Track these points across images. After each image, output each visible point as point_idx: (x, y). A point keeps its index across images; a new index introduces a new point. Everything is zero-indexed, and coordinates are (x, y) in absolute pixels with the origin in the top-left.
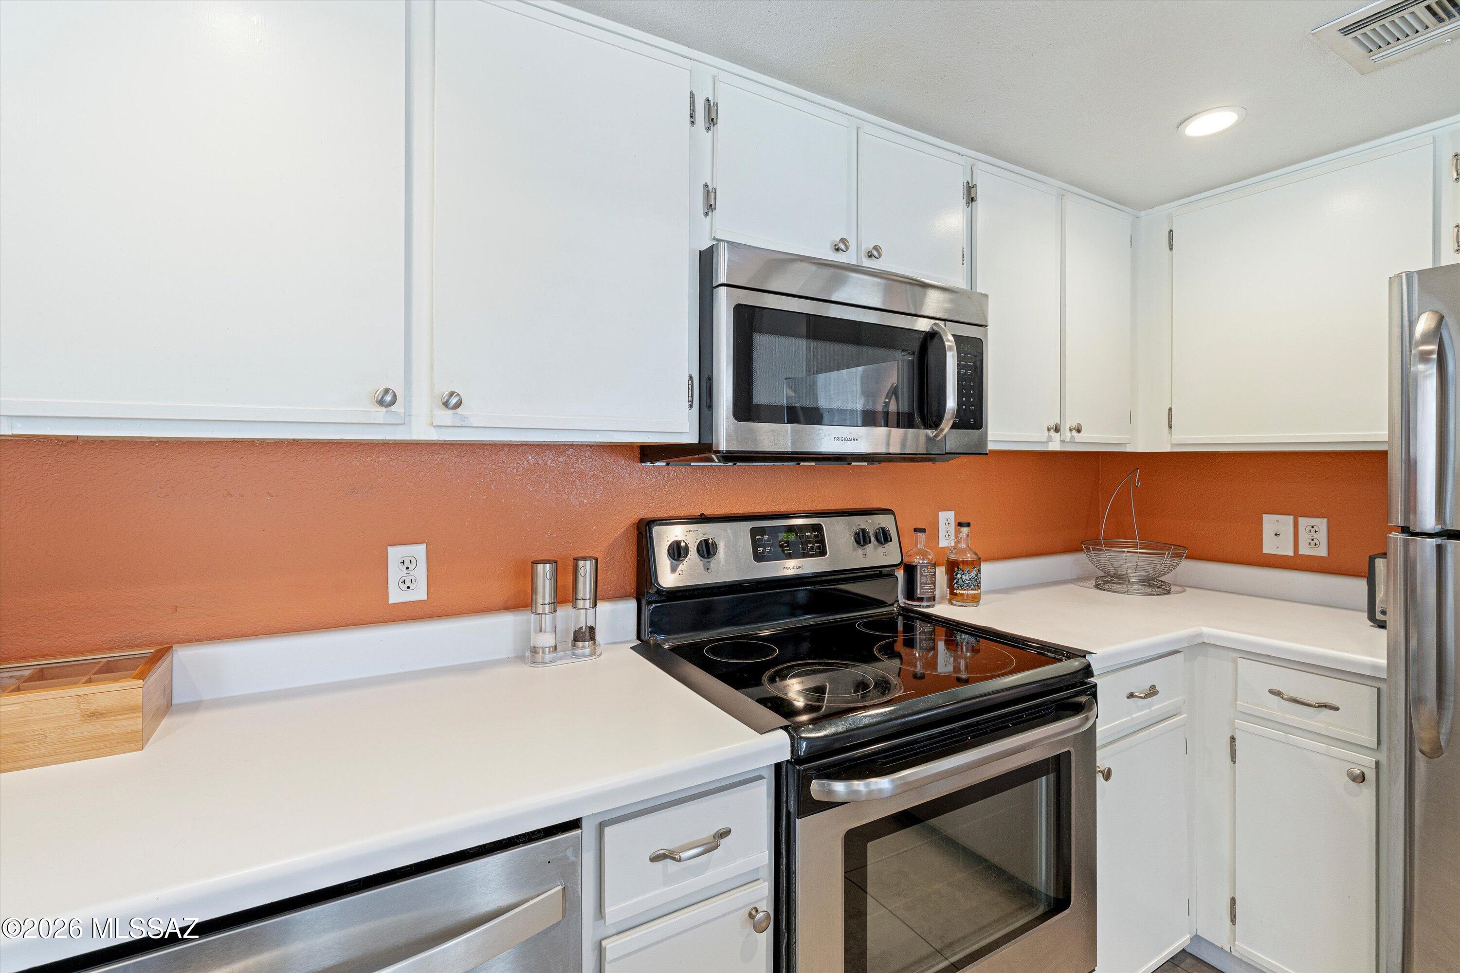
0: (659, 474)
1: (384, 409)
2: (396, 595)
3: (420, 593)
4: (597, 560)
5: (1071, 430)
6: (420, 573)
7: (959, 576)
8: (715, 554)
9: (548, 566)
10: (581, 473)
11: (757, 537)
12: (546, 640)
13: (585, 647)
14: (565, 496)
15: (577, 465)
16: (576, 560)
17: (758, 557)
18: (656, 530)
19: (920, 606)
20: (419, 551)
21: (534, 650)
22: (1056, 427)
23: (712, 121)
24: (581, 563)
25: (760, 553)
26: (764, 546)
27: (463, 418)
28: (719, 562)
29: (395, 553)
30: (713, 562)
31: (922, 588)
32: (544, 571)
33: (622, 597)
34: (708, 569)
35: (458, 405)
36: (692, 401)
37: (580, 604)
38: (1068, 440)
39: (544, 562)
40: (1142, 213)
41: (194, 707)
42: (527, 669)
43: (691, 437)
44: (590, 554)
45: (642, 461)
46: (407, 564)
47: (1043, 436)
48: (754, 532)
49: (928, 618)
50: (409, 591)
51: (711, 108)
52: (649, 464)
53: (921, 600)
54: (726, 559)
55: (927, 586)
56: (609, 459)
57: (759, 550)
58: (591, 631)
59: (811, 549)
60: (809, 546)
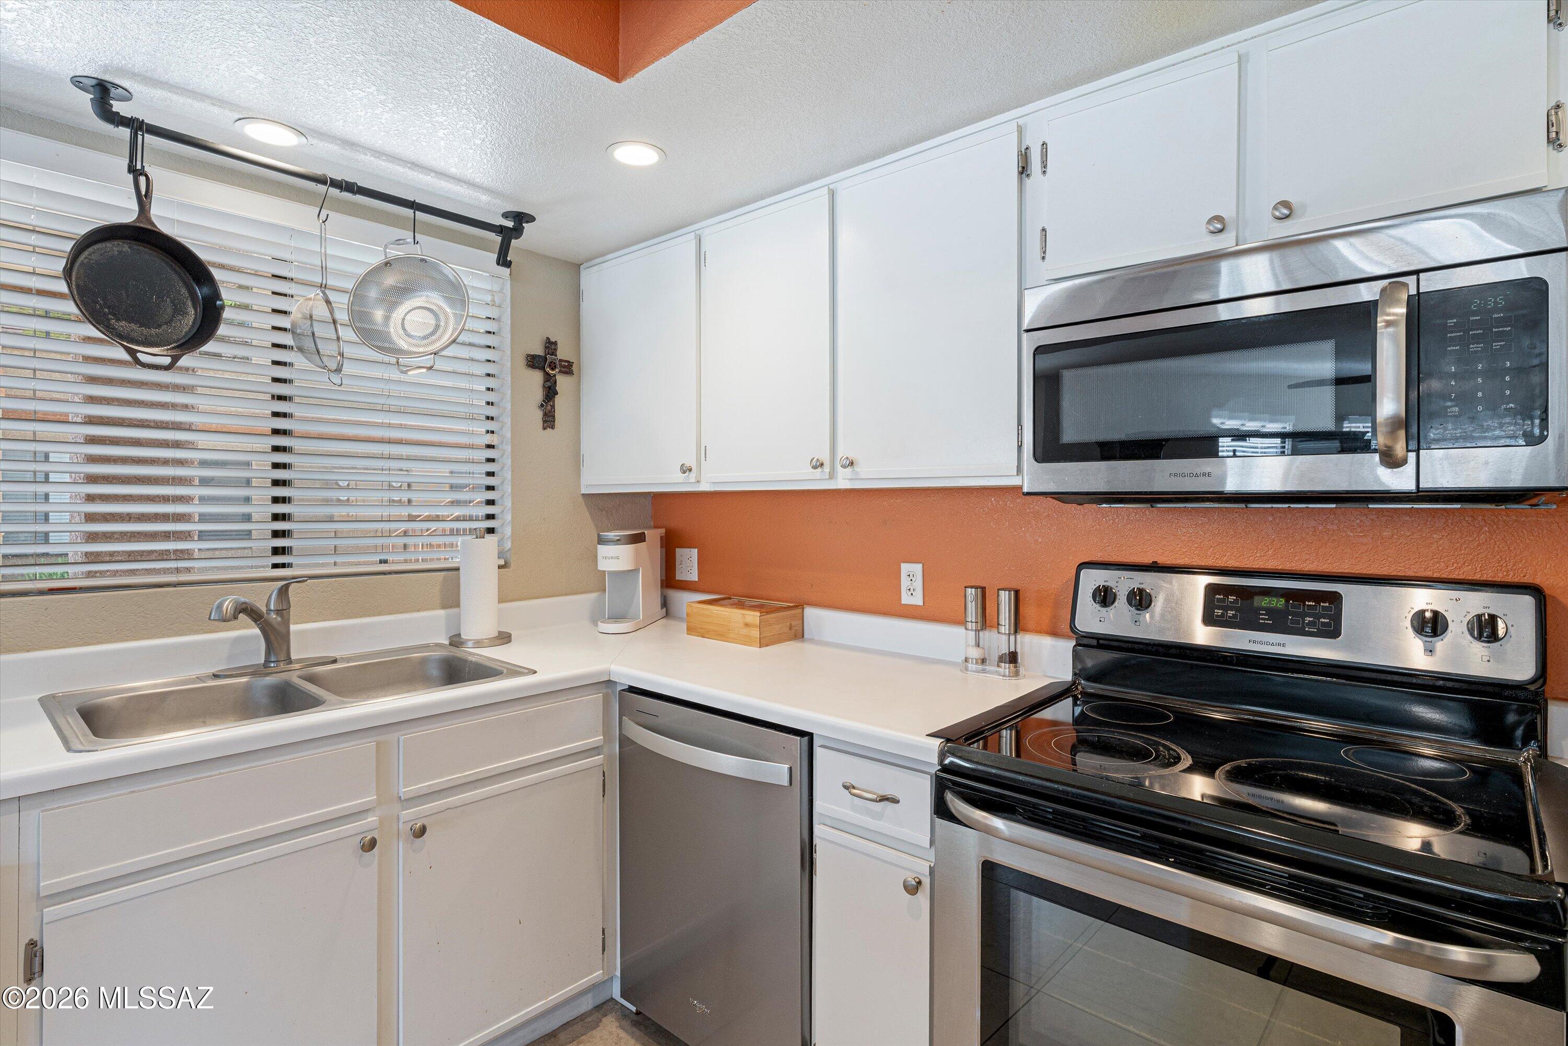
0: (1117, 516)
2: (906, 599)
3: (918, 600)
6: (918, 584)
8: (1150, 606)
9: (974, 589)
11: (1218, 596)
12: (977, 653)
13: (1008, 668)
14: (1022, 534)
15: (1032, 506)
17: (1210, 620)
18: (1087, 573)
20: (917, 568)
25: (1217, 616)
26: (1226, 609)
27: (857, 473)
28: (1153, 616)
29: (905, 568)
30: (1146, 615)
32: (969, 594)
34: (1136, 622)
35: (852, 465)
37: (1002, 629)
39: (972, 587)
41: (811, 641)
46: (911, 576)
48: (1213, 588)
50: (912, 597)
54: (1162, 616)
57: (1219, 612)
58: (1012, 658)
59: (1310, 624)
60: (1308, 619)
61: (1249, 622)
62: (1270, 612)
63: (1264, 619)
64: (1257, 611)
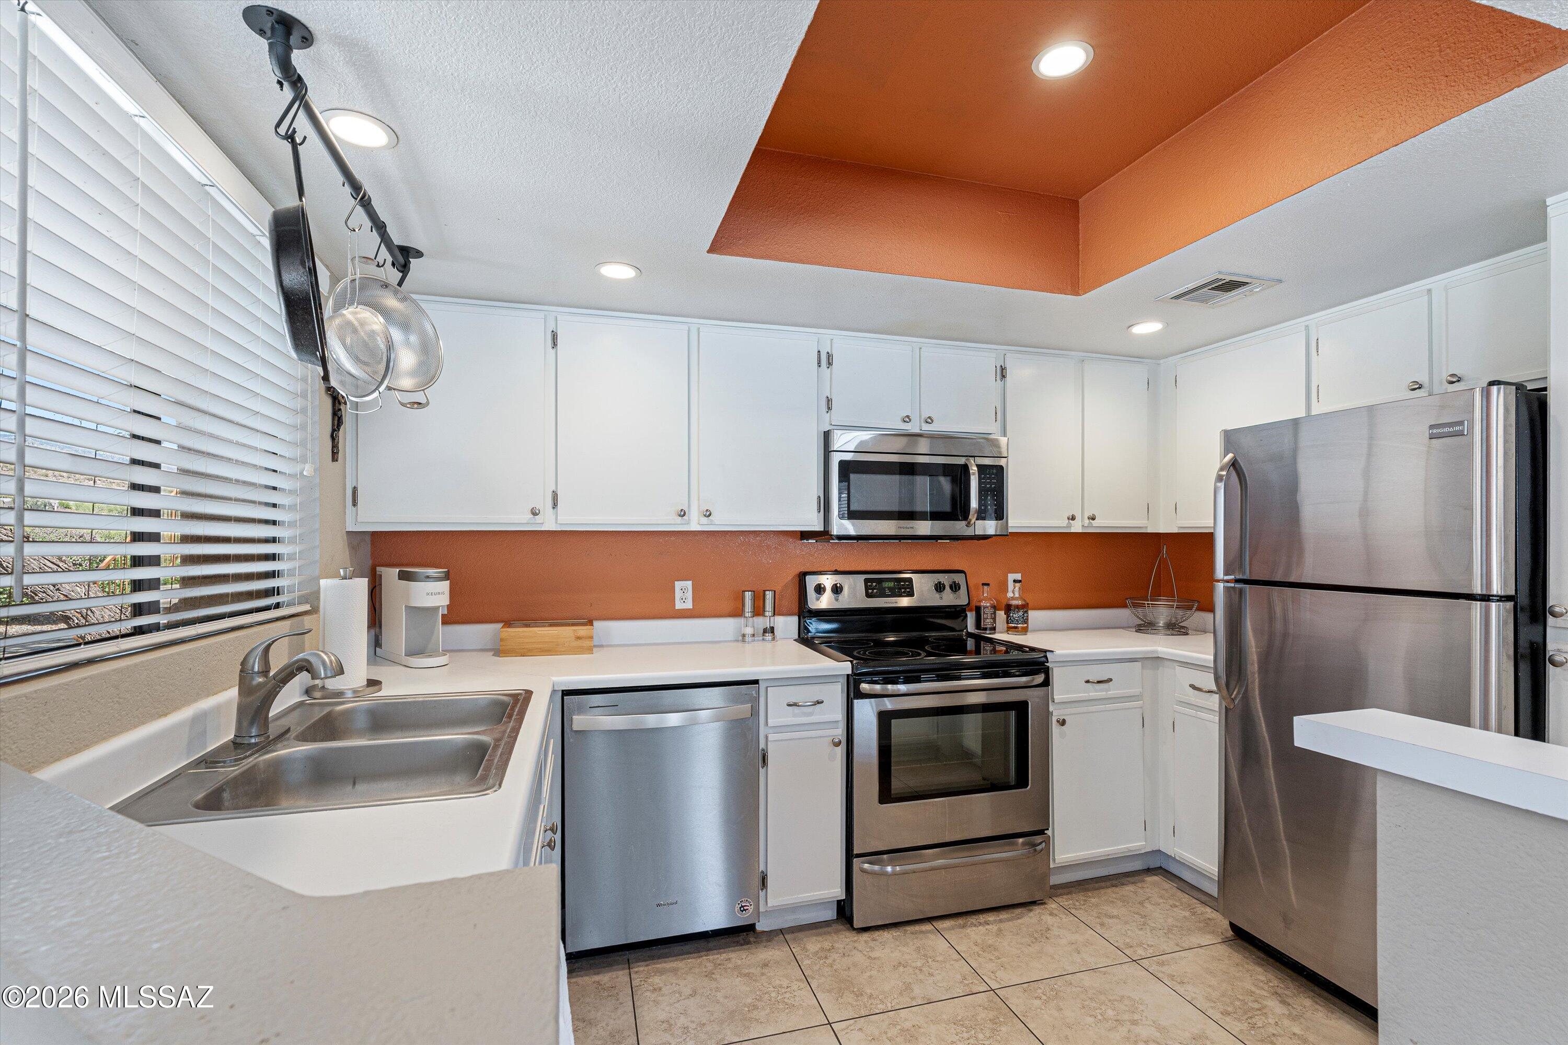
0: (811, 547)
1: (680, 518)
2: (679, 605)
3: (689, 605)
4: (775, 591)
5: (1089, 518)
6: (689, 595)
7: (1011, 615)
8: (841, 592)
9: (750, 593)
10: (768, 547)
11: (869, 584)
12: (749, 631)
13: (769, 636)
14: (760, 558)
16: (765, 591)
17: (868, 595)
18: (808, 578)
19: (984, 633)
20: (689, 584)
21: (744, 636)
22: (1072, 517)
23: (830, 364)
24: (767, 593)
25: (871, 593)
26: (873, 589)
27: (712, 521)
28: (844, 597)
29: (678, 585)
30: (840, 597)
31: (984, 621)
32: (748, 595)
33: (790, 614)
34: (834, 600)
35: (710, 515)
36: (820, 509)
37: (767, 614)
38: (1086, 525)
39: (748, 591)
40: (1161, 361)
42: (740, 644)
43: (818, 527)
44: (772, 589)
45: (801, 540)
46: (683, 590)
47: (1065, 522)
48: (866, 581)
49: (991, 641)
50: (684, 603)
51: (829, 356)
52: (805, 541)
53: (985, 629)
54: (849, 596)
55: (988, 620)
56: (782, 538)
57: (870, 591)
58: (772, 630)
59: (904, 592)
60: (903, 590)
61: (882, 595)
62: (889, 588)
63: (888, 592)
64: (884, 589)
